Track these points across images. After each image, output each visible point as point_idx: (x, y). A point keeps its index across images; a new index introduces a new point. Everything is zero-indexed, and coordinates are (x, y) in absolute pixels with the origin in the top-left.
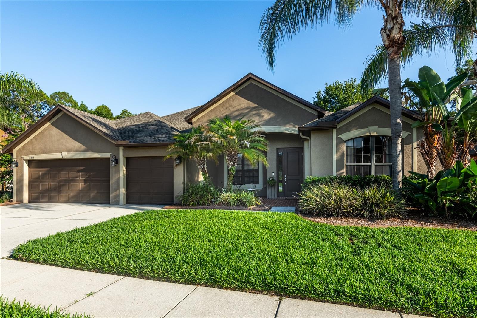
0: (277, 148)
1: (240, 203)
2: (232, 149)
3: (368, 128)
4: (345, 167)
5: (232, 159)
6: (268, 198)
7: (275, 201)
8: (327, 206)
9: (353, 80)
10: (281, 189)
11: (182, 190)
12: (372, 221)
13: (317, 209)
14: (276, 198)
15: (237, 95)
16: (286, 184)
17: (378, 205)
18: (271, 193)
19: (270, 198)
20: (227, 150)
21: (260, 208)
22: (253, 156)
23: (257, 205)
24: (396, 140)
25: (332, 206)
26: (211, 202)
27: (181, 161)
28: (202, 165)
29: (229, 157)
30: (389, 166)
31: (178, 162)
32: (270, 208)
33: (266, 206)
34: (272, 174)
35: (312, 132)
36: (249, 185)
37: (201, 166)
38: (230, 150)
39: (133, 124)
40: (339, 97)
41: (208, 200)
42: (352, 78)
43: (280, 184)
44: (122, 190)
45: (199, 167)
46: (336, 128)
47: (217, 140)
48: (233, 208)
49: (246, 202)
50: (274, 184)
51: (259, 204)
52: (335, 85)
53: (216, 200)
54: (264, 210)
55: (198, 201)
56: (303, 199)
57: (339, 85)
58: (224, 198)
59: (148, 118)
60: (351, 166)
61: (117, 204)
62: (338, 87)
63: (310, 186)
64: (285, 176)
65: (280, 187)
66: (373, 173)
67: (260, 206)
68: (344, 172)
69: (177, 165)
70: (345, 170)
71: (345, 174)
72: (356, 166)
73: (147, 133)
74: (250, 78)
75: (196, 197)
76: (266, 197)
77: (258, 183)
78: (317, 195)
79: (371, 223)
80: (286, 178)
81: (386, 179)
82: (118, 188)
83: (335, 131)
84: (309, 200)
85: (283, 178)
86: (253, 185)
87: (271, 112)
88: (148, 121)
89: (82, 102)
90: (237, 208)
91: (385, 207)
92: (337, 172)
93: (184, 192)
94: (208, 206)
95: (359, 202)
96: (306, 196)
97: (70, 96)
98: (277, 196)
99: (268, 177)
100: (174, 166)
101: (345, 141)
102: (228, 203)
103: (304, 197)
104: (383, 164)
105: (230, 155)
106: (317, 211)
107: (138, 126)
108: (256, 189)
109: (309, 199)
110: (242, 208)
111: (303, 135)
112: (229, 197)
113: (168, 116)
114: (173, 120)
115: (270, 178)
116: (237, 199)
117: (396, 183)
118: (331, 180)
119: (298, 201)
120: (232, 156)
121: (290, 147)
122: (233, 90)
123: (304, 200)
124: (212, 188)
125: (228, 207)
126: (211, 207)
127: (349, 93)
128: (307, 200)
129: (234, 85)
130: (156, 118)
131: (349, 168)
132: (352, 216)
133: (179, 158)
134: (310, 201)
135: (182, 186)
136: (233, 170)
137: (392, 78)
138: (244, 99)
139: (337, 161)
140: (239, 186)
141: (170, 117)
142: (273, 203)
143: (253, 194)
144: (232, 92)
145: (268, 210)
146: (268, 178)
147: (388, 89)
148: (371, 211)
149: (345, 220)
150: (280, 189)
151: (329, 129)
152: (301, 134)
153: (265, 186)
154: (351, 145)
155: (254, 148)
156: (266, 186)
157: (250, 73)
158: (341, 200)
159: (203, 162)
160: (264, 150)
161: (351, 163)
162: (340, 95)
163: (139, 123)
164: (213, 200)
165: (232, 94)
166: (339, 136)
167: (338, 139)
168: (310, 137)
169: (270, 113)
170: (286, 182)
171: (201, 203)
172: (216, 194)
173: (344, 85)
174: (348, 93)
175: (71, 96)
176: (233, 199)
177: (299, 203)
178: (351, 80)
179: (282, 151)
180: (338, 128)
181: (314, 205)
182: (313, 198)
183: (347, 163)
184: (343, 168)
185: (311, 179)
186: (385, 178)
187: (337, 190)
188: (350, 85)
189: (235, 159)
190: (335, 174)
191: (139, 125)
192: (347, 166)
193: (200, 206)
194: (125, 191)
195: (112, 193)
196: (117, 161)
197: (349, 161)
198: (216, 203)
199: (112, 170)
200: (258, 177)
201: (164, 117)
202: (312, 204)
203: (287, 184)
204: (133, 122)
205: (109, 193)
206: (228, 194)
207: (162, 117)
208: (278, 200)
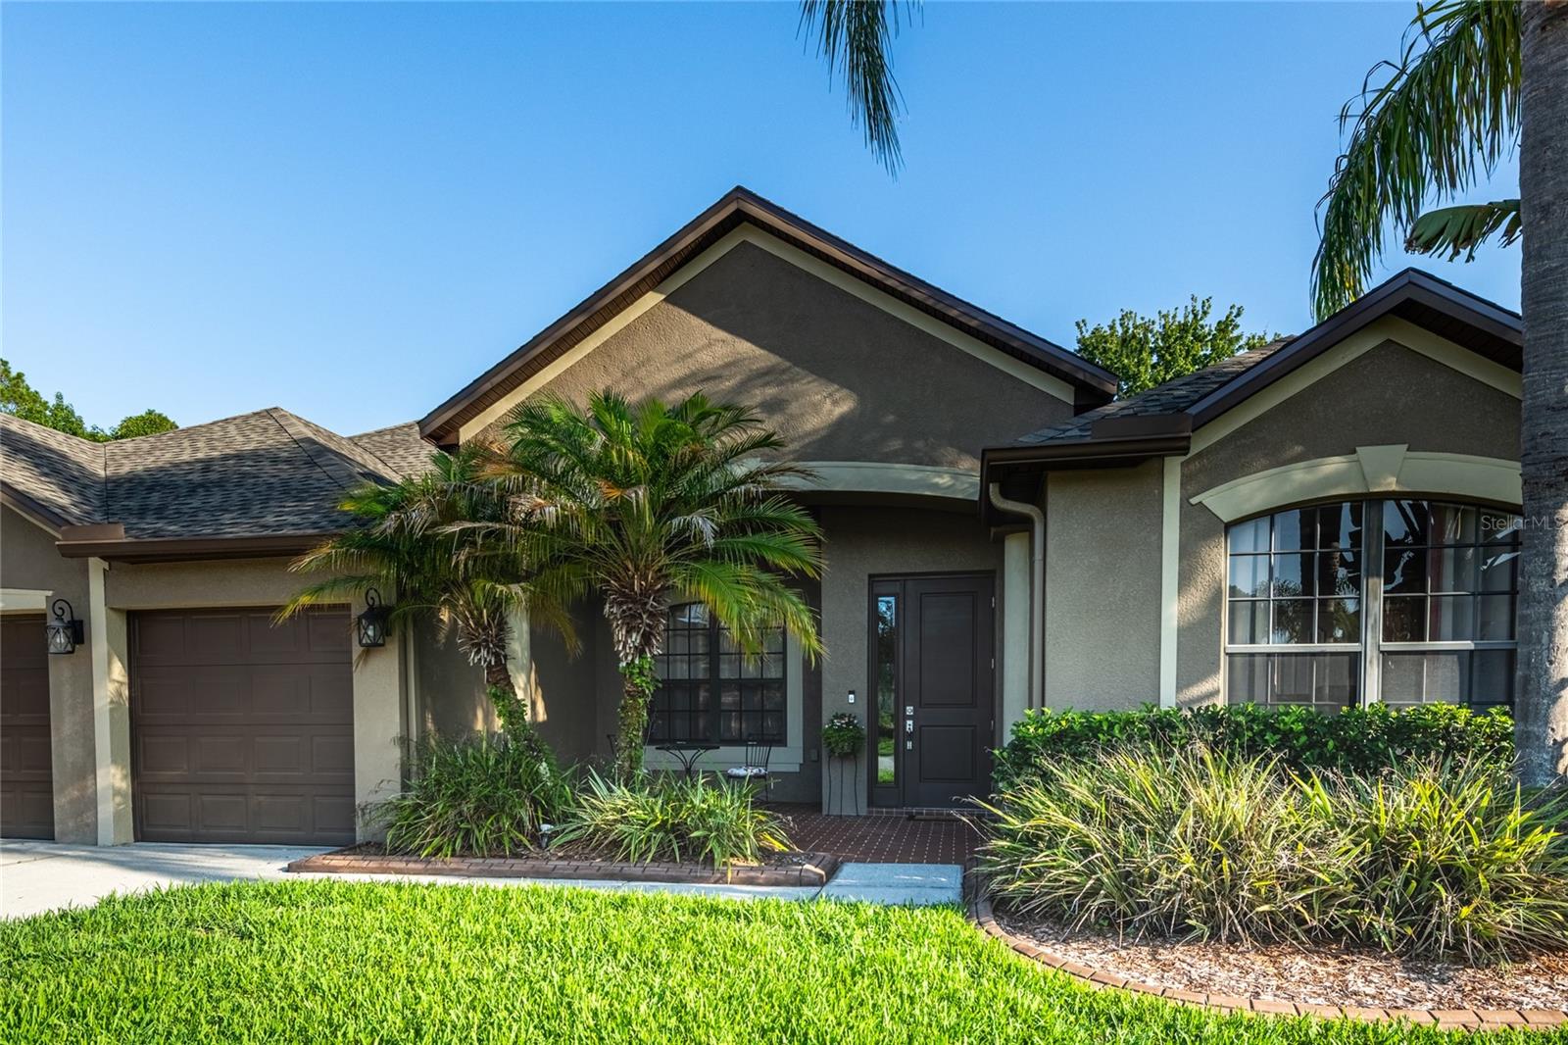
0: (871, 576)
1: (675, 846)
2: (637, 569)
3: (1354, 452)
4: (1224, 661)
5: (633, 617)
6: (825, 813)
7: (859, 828)
8: (1153, 878)
9: (1199, 307)
10: (886, 765)
11: (397, 776)
12: (1424, 973)
13: (1093, 893)
14: (863, 812)
15: (675, 304)
16: (909, 745)
17: (1457, 880)
18: (842, 791)
19: (835, 811)
20: (609, 574)
21: (781, 873)
22: (738, 602)
23: (765, 854)
24: (1550, 503)
25: (1181, 879)
26: (536, 838)
27: (386, 632)
28: (487, 646)
29: (620, 604)
30: (1455, 658)
31: (371, 633)
32: (832, 871)
33: (810, 860)
34: (846, 698)
35: (1051, 475)
36: (738, 752)
37: (484, 653)
38: (627, 569)
39: (185, 457)
40: (1135, 377)
41: (519, 825)
42: (1193, 299)
43: (882, 745)
44: (112, 779)
45: (473, 658)
46: (1185, 450)
47: (542, 507)
48: (638, 871)
49: (706, 838)
50: (856, 745)
51: (778, 847)
52: (1120, 331)
53: (558, 828)
54: (801, 882)
55: (468, 833)
56: (1011, 835)
57: (1136, 327)
58: (598, 820)
59: (265, 430)
60: (1252, 655)
61: (86, 841)
62: (1134, 336)
63: (1049, 765)
64: (910, 710)
65: (881, 759)
66: (1372, 692)
67: (781, 859)
68: (1217, 692)
69: (371, 648)
70: (1220, 681)
71: (1221, 702)
72: (1283, 654)
73: (234, 495)
74: (739, 218)
75: (452, 813)
76: (816, 806)
77: (780, 740)
78: (1087, 814)
79: (1421, 985)
80: (910, 717)
81: (1460, 725)
82: (87, 768)
83: (1173, 471)
84: (1040, 838)
85: (899, 717)
86: (757, 752)
87: (845, 392)
88: (259, 442)
89: (59, 397)
90: (660, 869)
91: (1502, 894)
92: (1179, 688)
93: (405, 787)
94: (515, 855)
95: (1341, 859)
96: (1026, 814)
97: (14, 374)
98: (871, 803)
99: (826, 716)
100: (355, 657)
101: (1229, 527)
102: (616, 844)
103: (1015, 823)
104: (1428, 645)
105: (623, 594)
106: (1095, 904)
107: (207, 465)
108: (772, 768)
109: (1046, 834)
110: (687, 868)
111: (1005, 494)
112: (622, 811)
113: (380, 433)
114: (393, 450)
115: (836, 717)
116: (664, 822)
117: (1542, 748)
118: (1161, 732)
119: (983, 842)
120: (634, 602)
121: (934, 569)
122: (655, 281)
123: (1014, 840)
124: (543, 768)
125: (616, 866)
126: (530, 863)
127: (1182, 362)
128: (1031, 840)
129: (661, 249)
130: (300, 433)
131: (1246, 667)
132: (1297, 938)
133: (378, 615)
134: (1051, 845)
135: (396, 753)
136: (641, 673)
137: (1548, 133)
138: (709, 328)
139: (1183, 632)
140: (688, 754)
141: (388, 437)
142: (847, 841)
143: (746, 796)
144: (652, 289)
145: (820, 882)
146: (825, 719)
147: (1507, 207)
148: (1416, 911)
149: (1259, 962)
150: (881, 767)
151: (1144, 459)
152: (993, 489)
153: (814, 757)
154: (1256, 547)
155: (749, 562)
156: (819, 756)
157: (739, 189)
158: (1234, 847)
159: (493, 632)
160: (801, 572)
161: (1253, 640)
162: (1142, 369)
163: (215, 454)
164: (545, 827)
165: (652, 299)
166: (1194, 501)
167: (1189, 513)
168: (1040, 502)
169: (837, 396)
170: (910, 736)
171: (481, 839)
172: (560, 797)
173: (1157, 328)
174: (1175, 360)
175: (20, 376)
176: (645, 824)
177: (986, 853)
178: (1189, 303)
179: (897, 588)
180: (1194, 451)
181: (1078, 873)
182: (1065, 829)
183: (1232, 640)
184: (1214, 669)
185: (1044, 725)
186: (1453, 717)
187: (1206, 786)
188: (1184, 328)
189: (651, 615)
190: (1168, 699)
191: (212, 460)
192: (1230, 655)
193: (475, 856)
194: (125, 777)
195: (62, 790)
196: (78, 632)
197: (1243, 629)
198: (557, 841)
199: (60, 675)
200: (781, 712)
201: (361, 437)
202: (1060, 866)
203: (918, 746)
204: (189, 451)
205: (46, 787)
206: (621, 796)
207: (350, 439)
208: (873, 824)
